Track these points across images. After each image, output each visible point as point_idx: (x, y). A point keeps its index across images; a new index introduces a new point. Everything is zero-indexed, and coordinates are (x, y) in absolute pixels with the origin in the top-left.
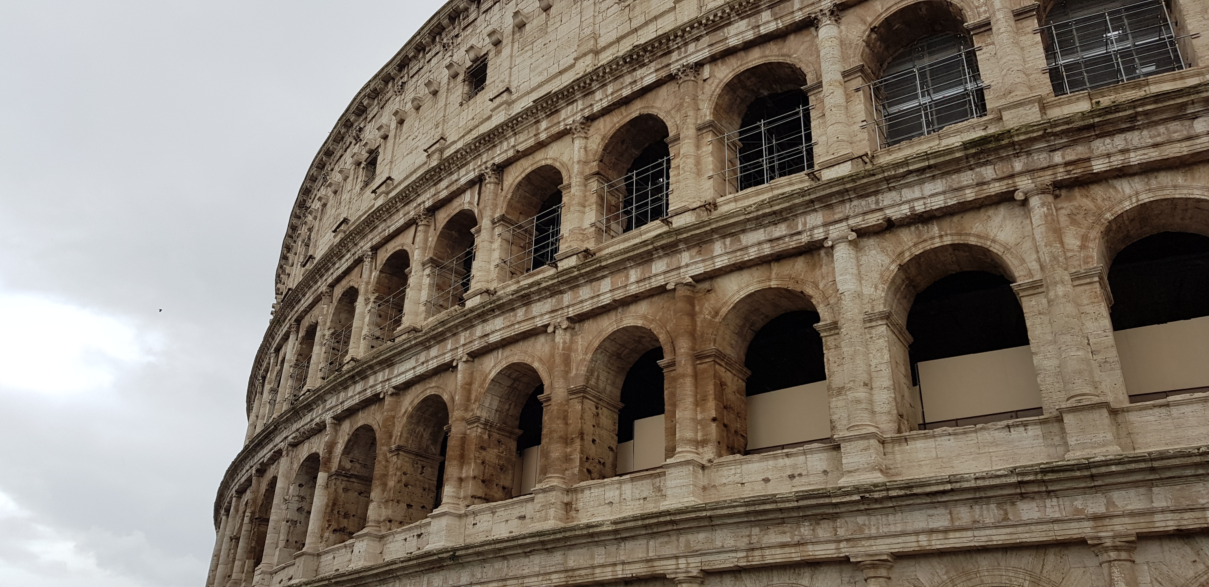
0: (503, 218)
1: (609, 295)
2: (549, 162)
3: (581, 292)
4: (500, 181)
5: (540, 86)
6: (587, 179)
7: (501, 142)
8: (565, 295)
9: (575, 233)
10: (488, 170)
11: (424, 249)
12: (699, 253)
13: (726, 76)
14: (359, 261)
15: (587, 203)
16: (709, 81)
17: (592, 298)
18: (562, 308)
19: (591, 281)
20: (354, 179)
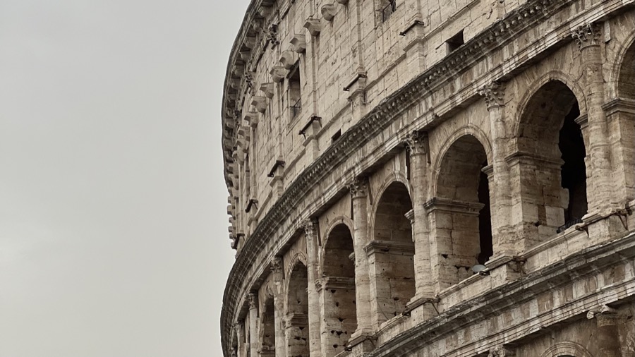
0: (434, 202)
1: (537, 321)
2: (471, 131)
3: (513, 315)
4: (426, 152)
5: (450, 21)
6: (509, 160)
7: (418, 101)
8: (499, 318)
9: (503, 234)
10: (410, 139)
11: (365, 228)
12: (612, 274)
13: (626, 41)
14: (300, 232)
15: (513, 193)
16: (612, 45)
17: (523, 323)
18: (498, 334)
19: (521, 303)
20: (279, 101)
